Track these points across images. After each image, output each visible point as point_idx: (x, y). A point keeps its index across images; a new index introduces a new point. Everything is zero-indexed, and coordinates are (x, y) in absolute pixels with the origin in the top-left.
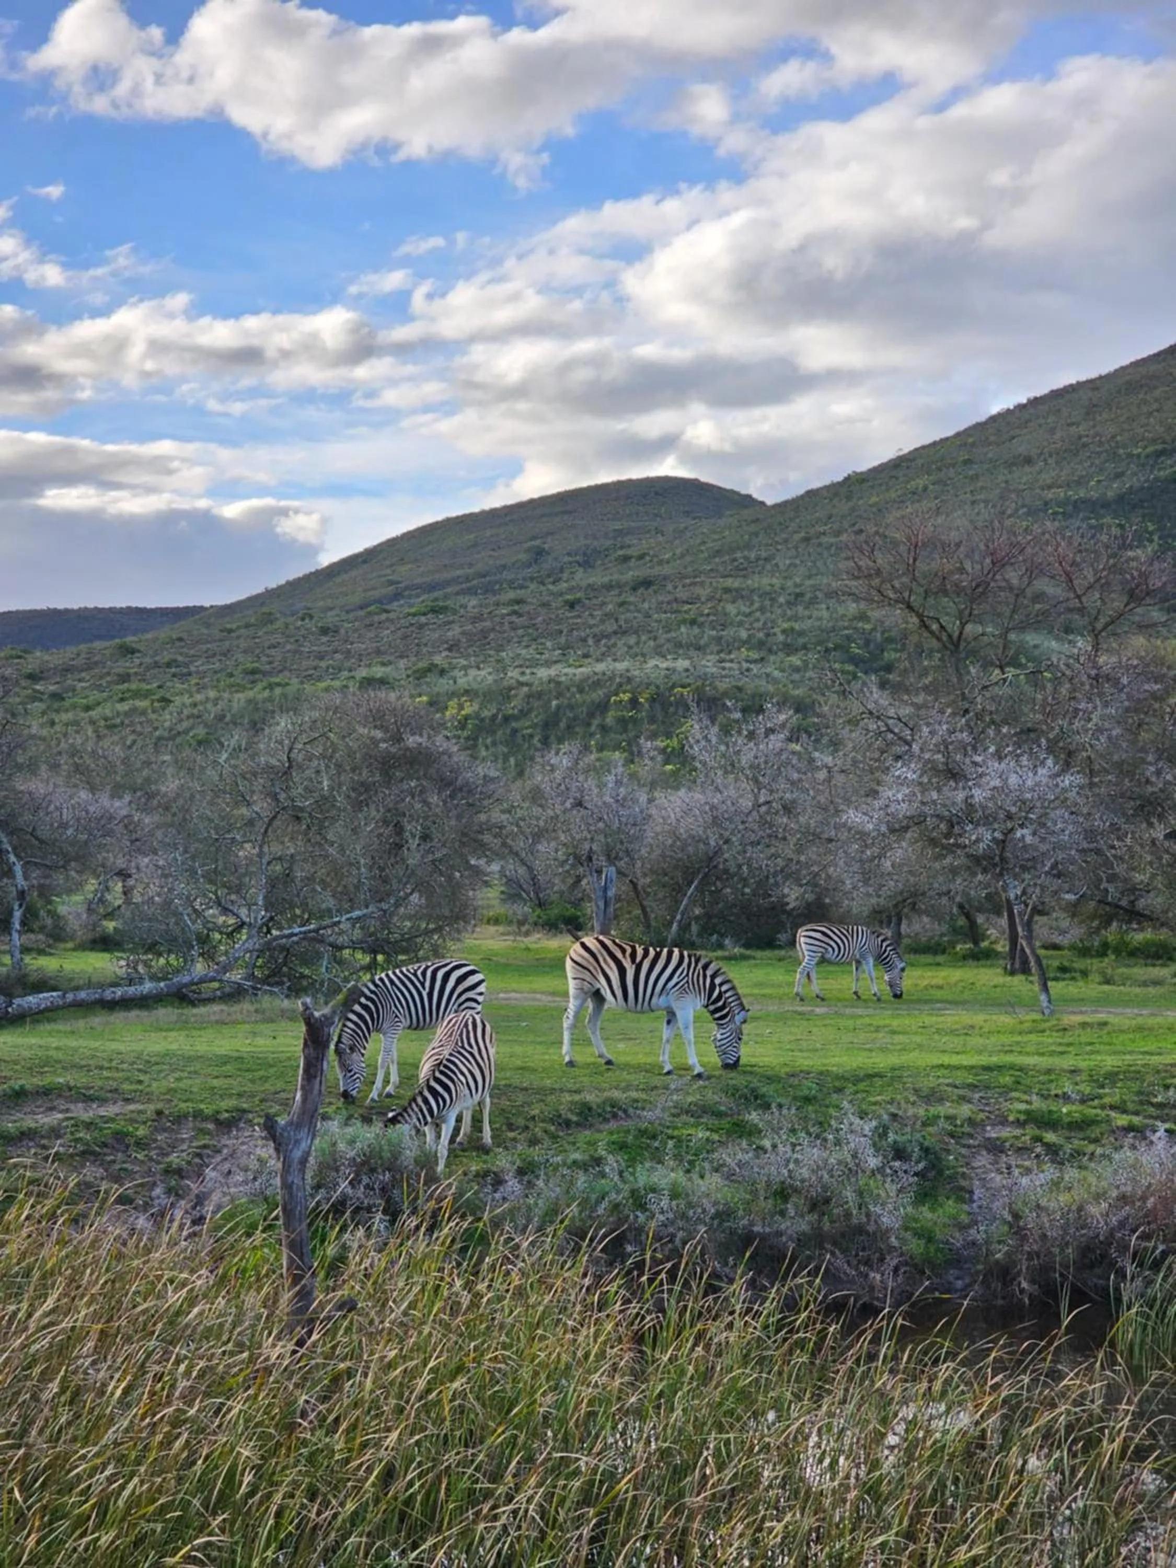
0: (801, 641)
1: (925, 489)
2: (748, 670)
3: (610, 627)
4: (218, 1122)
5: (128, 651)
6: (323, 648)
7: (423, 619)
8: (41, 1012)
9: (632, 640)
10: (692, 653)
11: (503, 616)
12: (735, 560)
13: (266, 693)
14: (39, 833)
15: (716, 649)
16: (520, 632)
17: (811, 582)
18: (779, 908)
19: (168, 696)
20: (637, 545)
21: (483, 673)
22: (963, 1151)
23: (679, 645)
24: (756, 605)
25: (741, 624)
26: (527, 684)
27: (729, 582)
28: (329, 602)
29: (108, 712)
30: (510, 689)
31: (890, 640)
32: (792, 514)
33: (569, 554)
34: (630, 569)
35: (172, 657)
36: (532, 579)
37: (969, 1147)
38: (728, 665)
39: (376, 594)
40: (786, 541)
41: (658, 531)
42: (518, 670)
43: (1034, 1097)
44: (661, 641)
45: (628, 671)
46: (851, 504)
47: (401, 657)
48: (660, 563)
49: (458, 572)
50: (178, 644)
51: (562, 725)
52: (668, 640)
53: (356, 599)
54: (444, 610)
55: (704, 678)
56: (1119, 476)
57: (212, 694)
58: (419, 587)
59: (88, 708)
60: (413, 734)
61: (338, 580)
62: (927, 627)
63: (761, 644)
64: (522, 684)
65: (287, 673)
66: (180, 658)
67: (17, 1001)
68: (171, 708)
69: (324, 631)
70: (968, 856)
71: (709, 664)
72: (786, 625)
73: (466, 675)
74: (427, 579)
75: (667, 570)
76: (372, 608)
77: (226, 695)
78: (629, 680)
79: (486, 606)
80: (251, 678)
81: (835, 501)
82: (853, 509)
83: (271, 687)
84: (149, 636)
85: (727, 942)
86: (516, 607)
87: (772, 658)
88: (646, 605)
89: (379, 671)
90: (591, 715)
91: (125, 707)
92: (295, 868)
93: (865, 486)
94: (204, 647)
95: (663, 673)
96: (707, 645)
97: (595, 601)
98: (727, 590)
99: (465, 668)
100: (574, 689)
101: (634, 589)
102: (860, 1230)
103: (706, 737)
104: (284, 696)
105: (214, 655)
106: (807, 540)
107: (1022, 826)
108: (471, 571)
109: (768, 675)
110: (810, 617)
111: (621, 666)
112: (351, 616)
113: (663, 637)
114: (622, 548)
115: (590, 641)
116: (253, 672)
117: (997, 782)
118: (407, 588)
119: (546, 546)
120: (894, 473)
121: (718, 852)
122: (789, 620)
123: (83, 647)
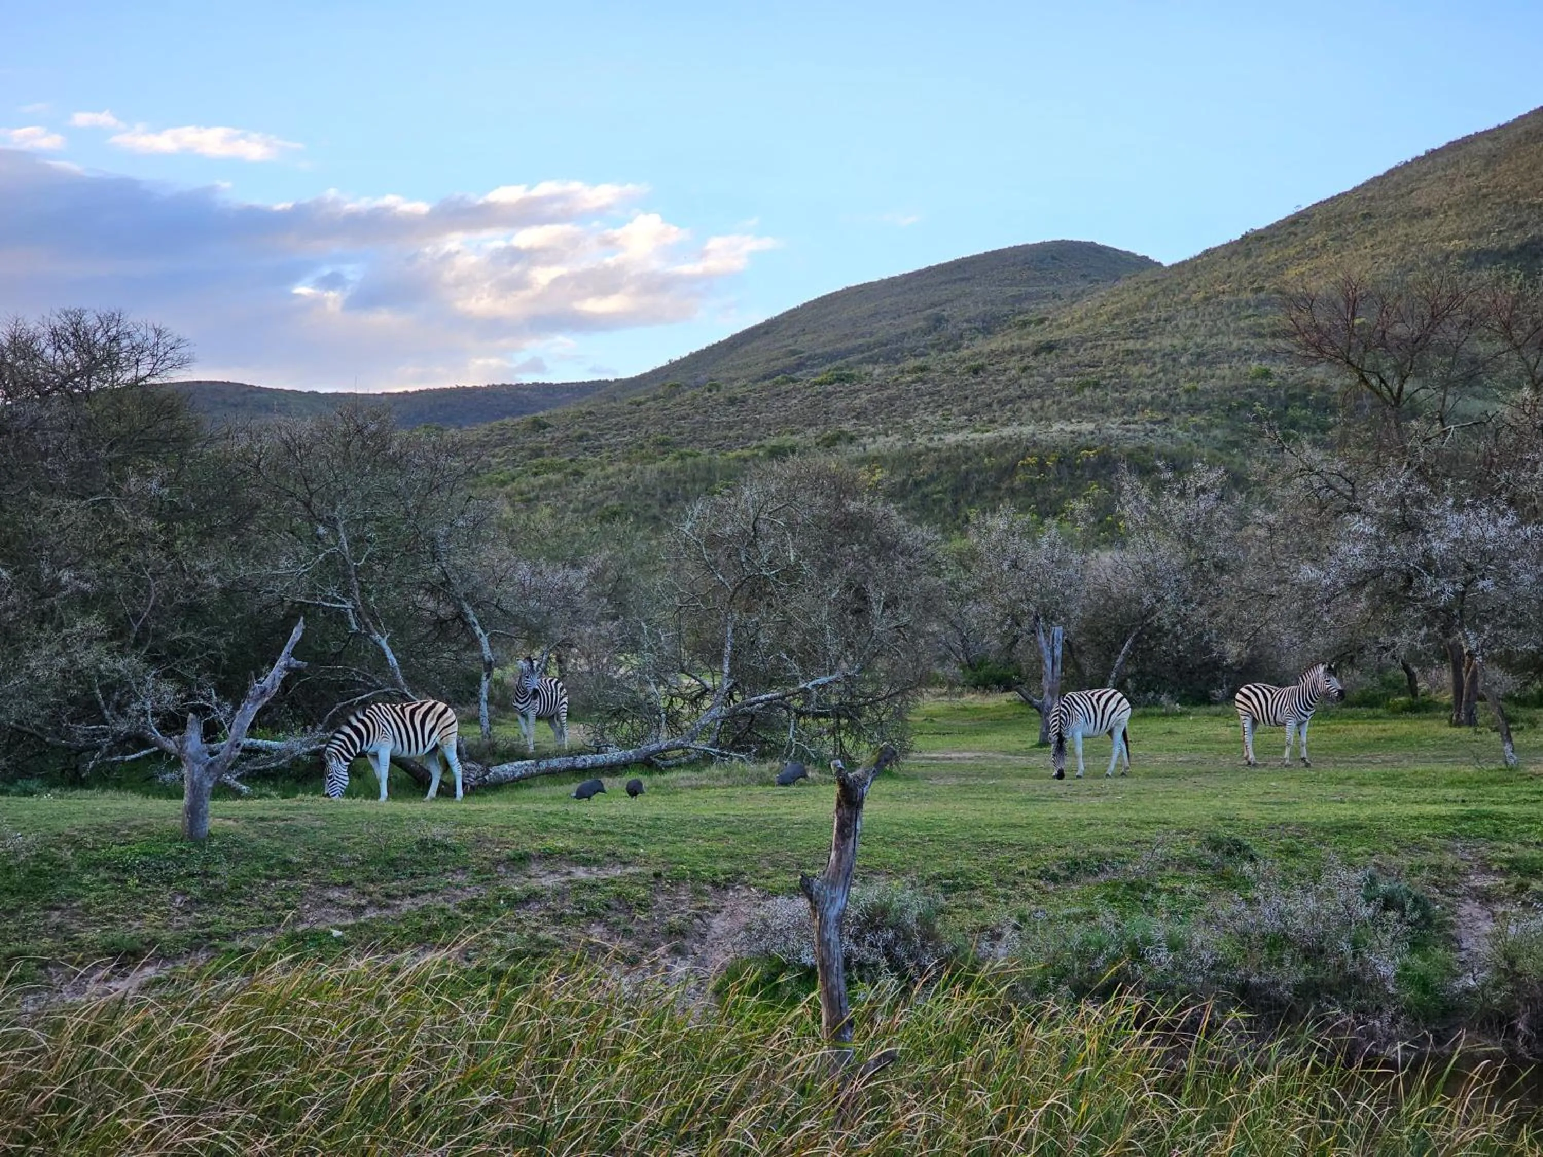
0: (1203, 400)
1: (1324, 245)
2: (1152, 431)
3: (1013, 392)
4: (715, 884)
5: (539, 426)
6: (731, 419)
7: (830, 388)
8: (517, 780)
9: (1036, 404)
10: (1096, 416)
11: (909, 384)
12: (1135, 322)
13: (678, 464)
14: (504, 605)
15: (1120, 411)
16: (927, 399)
17: (1213, 341)
18: (1216, 665)
19: (581, 469)
20: (1036, 310)
21: (891, 439)
22: (1447, 899)
23: (1082, 408)
24: (1159, 366)
25: (1143, 385)
26: (935, 450)
27: (1131, 345)
28: (732, 374)
29: (524, 487)
30: (919, 454)
31: (1293, 397)
32: (1190, 275)
33: (968, 321)
34: (1029, 334)
35: (582, 430)
36: (933, 346)
37: (1455, 896)
38: (1132, 426)
39: (779, 364)
40: (1186, 301)
41: (1055, 296)
42: (926, 437)
43: (1517, 846)
44: (1064, 404)
45: (1034, 435)
46: (1250, 262)
47: (810, 425)
48: (1060, 327)
49: (861, 341)
50: (588, 418)
51: (973, 490)
52: (1072, 404)
53: (759, 370)
54: (849, 378)
55: (1107, 440)
56: (1521, 225)
57: (624, 466)
58: (822, 356)
59: (503, 483)
60: (854, 500)
61: (742, 351)
62: (1366, 382)
63: (1163, 406)
64: (929, 450)
65: (696, 443)
66: (591, 432)
67: (494, 769)
68: (585, 481)
69: (732, 401)
70: (1428, 608)
71: (1113, 426)
72: (1187, 386)
73: (875, 442)
74: (828, 349)
75: (1066, 334)
76: (779, 377)
77: (638, 467)
78: (1035, 444)
79: (892, 373)
80: (662, 449)
81: (1234, 260)
82: (1251, 268)
83: (682, 457)
84: (559, 411)
85: (1163, 698)
86: (920, 374)
87: (1175, 418)
88: (1049, 370)
89: (788, 440)
90: (1000, 479)
91: (540, 480)
92: (760, 634)
93: (1264, 243)
94: (614, 421)
95: (1069, 436)
96: (1111, 407)
97: (997, 366)
98: (1129, 352)
99: (873, 435)
100: (982, 454)
101: (1036, 354)
102: (1355, 979)
103: (1136, 498)
104: (696, 465)
105: (624, 427)
106: (1206, 299)
107: (1483, 577)
108: (872, 340)
109: (1172, 436)
110: (1213, 377)
111: (1027, 430)
112: (759, 386)
113: (1066, 400)
114: (1020, 313)
115: (995, 406)
116: (664, 443)
117: (1458, 535)
118: (809, 358)
119: (946, 314)
120: (1292, 229)
121: (1152, 611)
122: (1191, 380)
123: (495, 423)
